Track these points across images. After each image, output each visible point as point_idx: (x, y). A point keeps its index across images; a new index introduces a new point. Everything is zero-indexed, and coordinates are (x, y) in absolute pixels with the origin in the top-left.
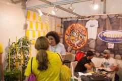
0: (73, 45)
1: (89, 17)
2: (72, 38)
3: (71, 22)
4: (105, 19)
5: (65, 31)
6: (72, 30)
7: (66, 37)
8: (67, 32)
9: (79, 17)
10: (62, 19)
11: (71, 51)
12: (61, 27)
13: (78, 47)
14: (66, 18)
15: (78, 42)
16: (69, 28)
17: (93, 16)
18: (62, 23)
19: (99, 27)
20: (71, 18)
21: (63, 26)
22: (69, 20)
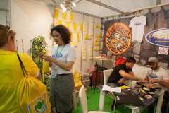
0: (114, 50)
1: (134, 13)
3: (113, 22)
5: (105, 33)
6: (114, 31)
8: (108, 34)
9: (122, 14)
10: (102, 18)
11: (111, 57)
12: (102, 29)
14: (107, 18)
16: (110, 28)
17: (140, 11)
18: (102, 24)
19: (147, 25)
20: (113, 16)
21: (103, 27)
22: (111, 19)
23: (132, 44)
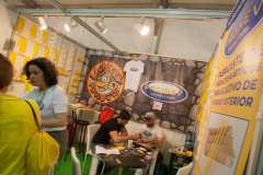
0: (98, 96)
1: (131, 55)
2: (98, 84)
3: (102, 58)
4: (156, 63)
5: (88, 72)
6: (102, 71)
7: (90, 81)
8: (92, 72)
9: (116, 52)
10: (88, 49)
11: (93, 106)
12: (84, 64)
13: (106, 101)
14: (95, 50)
15: (107, 92)
17: (138, 55)
18: (86, 56)
19: (144, 74)
20: (103, 51)
21: (87, 62)
22: (100, 53)
23: (124, 93)
